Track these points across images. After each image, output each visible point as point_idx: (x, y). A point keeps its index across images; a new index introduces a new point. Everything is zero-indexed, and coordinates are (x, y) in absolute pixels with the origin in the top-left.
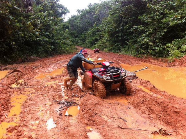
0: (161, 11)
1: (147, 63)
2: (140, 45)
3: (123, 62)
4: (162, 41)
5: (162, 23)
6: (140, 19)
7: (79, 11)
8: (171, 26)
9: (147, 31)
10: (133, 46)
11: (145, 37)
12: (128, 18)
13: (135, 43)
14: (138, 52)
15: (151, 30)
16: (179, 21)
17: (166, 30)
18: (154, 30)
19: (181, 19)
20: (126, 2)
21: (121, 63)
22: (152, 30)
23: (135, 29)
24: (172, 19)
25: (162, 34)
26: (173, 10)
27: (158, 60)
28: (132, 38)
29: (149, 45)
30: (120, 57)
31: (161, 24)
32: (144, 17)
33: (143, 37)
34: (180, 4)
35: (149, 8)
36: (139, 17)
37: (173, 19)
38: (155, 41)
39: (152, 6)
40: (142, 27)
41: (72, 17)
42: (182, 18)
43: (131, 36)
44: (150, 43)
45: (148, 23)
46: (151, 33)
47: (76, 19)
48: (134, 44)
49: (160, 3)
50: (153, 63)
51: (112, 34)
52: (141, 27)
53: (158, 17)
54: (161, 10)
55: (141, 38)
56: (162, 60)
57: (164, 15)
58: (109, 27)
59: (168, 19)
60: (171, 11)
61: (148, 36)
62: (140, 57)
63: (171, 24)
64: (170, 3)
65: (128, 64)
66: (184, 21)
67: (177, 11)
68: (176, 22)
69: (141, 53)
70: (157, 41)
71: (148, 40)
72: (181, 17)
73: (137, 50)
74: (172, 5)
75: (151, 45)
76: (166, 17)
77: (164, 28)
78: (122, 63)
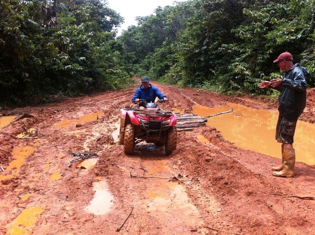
0: (265, 20)
2: (231, 75)
4: (266, 68)
5: (265, 39)
6: (234, 33)
7: (139, 19)
8: (278, 45)
9: (244, 53)
10: (221, 77)
11: (241, 62)
12: (214, 32)
13: (225, 71)
14: (229, 87)
15: (249, 51)
16: (292, 36)
17: (271, 52)
18: (254, 51)
19: (296, 33)
20: (211, 6)
22: (251, 52)
23: (224, 49)
24: (281, 32)
25: (266, 57)
26: (286, 18)
27: (257, 99)
28: (221, 64)
29: (245, 75)
31: (265, 42)
33: (237, 63)
34: (296, 8)
35: (248, 15)
36: (232, 30)
37: (284, 33)
38: (255, 69)
39: (252, 13)
40: (236, 45)
41: (130, 30)
42: (297, 31)
43: (219, 61)
44: (247, 72)
45: (244, 40)
46: (250, 56)
47: (135, 33)
48: (225, 73)
49: (266, 8)
51: (191, 57)
52: (233, 47)
53: (259, 30)
54: (266, 18)
55: (233, 64)
56: (263, 98)
57: (270, 27)
58: (184, 47)
59: (275, 32)
60: (281, 19)
61: (244, 60)
62: (230, 94)
63: (279, 41)
64: (281, 6)
66: (299, 36)
67: (291, 20)
68: (287, 37)
69: (233, 88)
70: (257, 68)
71: (244, 67)
72: (296, 29)
73: (227, 85)
74: (284, 9)
75: (248, 75)
76: (272, 30)
77: (269, 47)
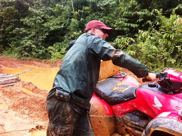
0: (42, 16)
1: (31, 65)
2: (23, 48)
3: (6, 65)
4: (45, 44)
5: (43, 27)
6: (22, 22)
8: (52, 31)
9: (30, 34)
10: (16, 49)
11: (28, 39)
12: (10, 20)
15: (33, 33)
17: (47, 34)
18: (36, 33)
19: (60, 25)
21: (2, 67)
23: (17, 31)
24: (52, 24)
25: (44, 37)
26: (54, 16)
27: (41, 62)
28: (15, 40)
29: (32, 47)
30: (1, 60)
32: (26, 20)
33: (26, 40)
34: (59, 11)
35: (31, 12)
36: (21, 20)
37: (54, 24)
38: (38, 44)
39: (34, 10)
40: (25, 29)
43: (14, 39)
44: (33, 46)
45: (30, 26)
46: (34, 36)
48: (17, 46)
49: (42, 8)
50: (37, 65)
52: (23, 30)
53: (39, 21)
54: (42, 14)
55: (23, 41)
56: (45, 62)
57: (45, 20)
59: (49, 23)
60: (51, 16)
61: (30, 39)
62: (23, 59)
63: (52, 28)
64: (51, 9)
65: (11, 67)
66: (62, 27)
67: (57, 17)
68: (56, 27)
69: (24, 55)
71: (31, 43)
72: (60, 23)
73: (21, 53)
74: (52, 11)
75: (34, 48)
76: (46, 22)
77: (46, 32)
78: (4, 67)
